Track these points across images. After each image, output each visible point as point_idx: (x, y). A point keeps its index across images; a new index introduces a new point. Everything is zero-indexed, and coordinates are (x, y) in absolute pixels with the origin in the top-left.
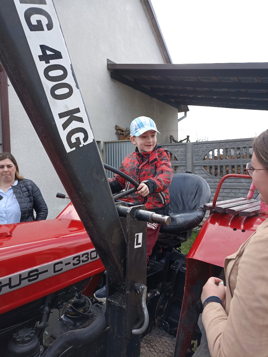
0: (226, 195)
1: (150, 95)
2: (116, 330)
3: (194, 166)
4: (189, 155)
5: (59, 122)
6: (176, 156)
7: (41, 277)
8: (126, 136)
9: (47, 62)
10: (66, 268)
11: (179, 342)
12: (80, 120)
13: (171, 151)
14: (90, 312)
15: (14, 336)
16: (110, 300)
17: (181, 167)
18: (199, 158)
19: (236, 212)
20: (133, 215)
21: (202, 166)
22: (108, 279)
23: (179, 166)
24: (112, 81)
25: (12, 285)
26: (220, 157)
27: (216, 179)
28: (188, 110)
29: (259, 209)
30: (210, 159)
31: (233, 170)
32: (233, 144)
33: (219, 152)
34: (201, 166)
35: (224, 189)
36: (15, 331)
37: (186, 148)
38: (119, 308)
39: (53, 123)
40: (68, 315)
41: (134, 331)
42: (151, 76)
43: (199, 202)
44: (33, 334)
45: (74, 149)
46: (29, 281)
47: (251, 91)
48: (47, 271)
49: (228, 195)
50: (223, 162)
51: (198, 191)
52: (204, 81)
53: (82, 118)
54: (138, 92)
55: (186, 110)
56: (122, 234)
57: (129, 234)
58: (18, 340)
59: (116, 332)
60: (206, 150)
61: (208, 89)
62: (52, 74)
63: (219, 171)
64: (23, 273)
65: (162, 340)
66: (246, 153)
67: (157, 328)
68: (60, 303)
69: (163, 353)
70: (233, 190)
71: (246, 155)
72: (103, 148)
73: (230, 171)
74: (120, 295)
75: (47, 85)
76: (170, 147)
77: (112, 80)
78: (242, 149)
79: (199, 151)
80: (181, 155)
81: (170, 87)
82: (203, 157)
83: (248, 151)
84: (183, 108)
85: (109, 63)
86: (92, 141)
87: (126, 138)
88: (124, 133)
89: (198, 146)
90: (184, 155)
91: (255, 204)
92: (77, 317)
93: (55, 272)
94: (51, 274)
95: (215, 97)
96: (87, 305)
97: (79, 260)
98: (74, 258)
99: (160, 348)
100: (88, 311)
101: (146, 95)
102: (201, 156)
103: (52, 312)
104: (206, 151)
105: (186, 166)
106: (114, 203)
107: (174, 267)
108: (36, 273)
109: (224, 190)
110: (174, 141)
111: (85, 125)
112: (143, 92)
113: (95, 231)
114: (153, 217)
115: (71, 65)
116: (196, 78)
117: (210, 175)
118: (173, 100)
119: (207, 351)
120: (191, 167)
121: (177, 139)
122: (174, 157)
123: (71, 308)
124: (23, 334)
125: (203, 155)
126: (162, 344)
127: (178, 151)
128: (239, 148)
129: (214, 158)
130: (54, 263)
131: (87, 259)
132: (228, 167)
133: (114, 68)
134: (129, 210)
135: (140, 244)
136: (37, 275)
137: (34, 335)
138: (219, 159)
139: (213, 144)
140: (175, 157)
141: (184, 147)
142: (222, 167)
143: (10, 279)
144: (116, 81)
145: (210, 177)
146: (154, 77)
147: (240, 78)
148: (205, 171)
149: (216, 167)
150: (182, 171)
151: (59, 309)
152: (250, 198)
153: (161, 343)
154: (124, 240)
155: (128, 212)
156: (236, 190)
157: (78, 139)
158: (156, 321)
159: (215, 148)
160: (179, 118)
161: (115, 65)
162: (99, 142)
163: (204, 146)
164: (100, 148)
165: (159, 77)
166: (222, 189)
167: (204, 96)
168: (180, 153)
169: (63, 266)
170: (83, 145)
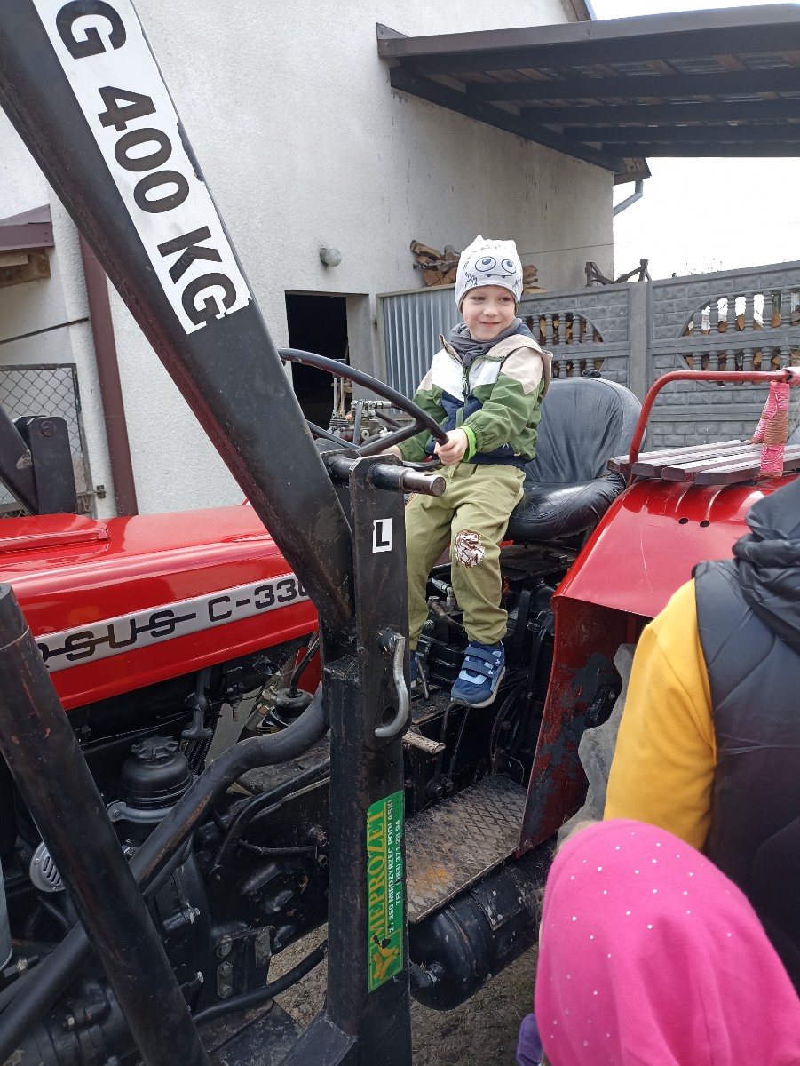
1: (519, 134)
2: (344, 731)
3: (654, 355)
4: (638, 322)
5: (162, 266)
6: (598, 328)
7: (182, 629)
8: (445, 273)
10: (239, 613)
11: (538, 798)
13: (583, 312)
15: (133, 750)
16: (328, 670)
17: (614, 360)
18: (670, 330)
19: (687, 474)
20: (365, 475)
21: (679, 354)
22: (321, 625)
23: (608, 358)
24: (397, 98)
25: (117, 641)
26: (737, 324)
27: (720, 394)
28: (648, 174)
30: (703, 332)
31: (774, 361)
32: (779, 278)
33: (731, 306)
34: (674, 354)
36: (137, 740)
37: (629, 302)
38: (346, 686)
39: (147, 267)
41: (380, 731)
42: (521, 71)
44: (175, 748)
45: (204, 324)
46: (154, 634)
48: (194, 616)
50: (746, 340)
52: (694, 71)
53: (215, 251)
54: (481, 127)
55: (641, 174)
56: (341, 519)
57: (357, 520)
58: (142, 756)
59: (343, 735)
60: (692, 302)
61: (707, 98)
63: (730, 367)
64: (139, 617)
65: (504, 798)
67: (494, 775)
68: (231, 689)
69: (502, 824)
72: (376, 313)
73: (767, 364)
75: (126, 181)
77: (395, 93)
79: (670, 309)
80: (613, 322)
81: (584, 100)
82: (681, 327)
84: (632, 167)
85: (383, 37)
87: (446, 279)
88: (438, 263)
89: (665, 293)
90: (622, 322)
93: (213, 618)
94: (202, 622)
95: (734, 123)
97: (270, 595)
98: (257, 591)
101: (507, 132)
102: (674, 323)
104: (692, 306)
105: (628, 356)
107: (536, 625)
108: (167, 618)
109: (743, 427)
110: (598, 281)
111: (227, 267)
112: (496, 125)
113: (273, 513)
114: (407, 478)
116: (667, 63)
118: (597, 145)
121: (611, 272)
122: (592, 330)
125: (681, 321)
126: (504, 807)
127: (604, 311)
129: (718, 326)
132: (759, 354)
133: (402, 52)
134: (354, 467)
135: (387, 543)
136: (172, 622)
138: (731, 331)
139: (714, 283)
140: (595, 331)
141: (623, 296)
142: (739, 354)
143: (111, 628)
145: (702, 388)
146: (528, 72)
149: (723, 356)
150: (615, 372)
151: (231, 702)
152: (761, 440)
153: (499, 804)
154: (347, 532)
155: (353, 470)
158: (493, 759)
159: (719, 295)
160: (615, 204)
161: (404, 41)
162: (363, 297)
163: (687, 289)
164: (367, 315)
165: (546, 69)
166: (738, 424)
167: (697, 123)
168: (609, 319)
169: (230, 606)
170: (225, 313)
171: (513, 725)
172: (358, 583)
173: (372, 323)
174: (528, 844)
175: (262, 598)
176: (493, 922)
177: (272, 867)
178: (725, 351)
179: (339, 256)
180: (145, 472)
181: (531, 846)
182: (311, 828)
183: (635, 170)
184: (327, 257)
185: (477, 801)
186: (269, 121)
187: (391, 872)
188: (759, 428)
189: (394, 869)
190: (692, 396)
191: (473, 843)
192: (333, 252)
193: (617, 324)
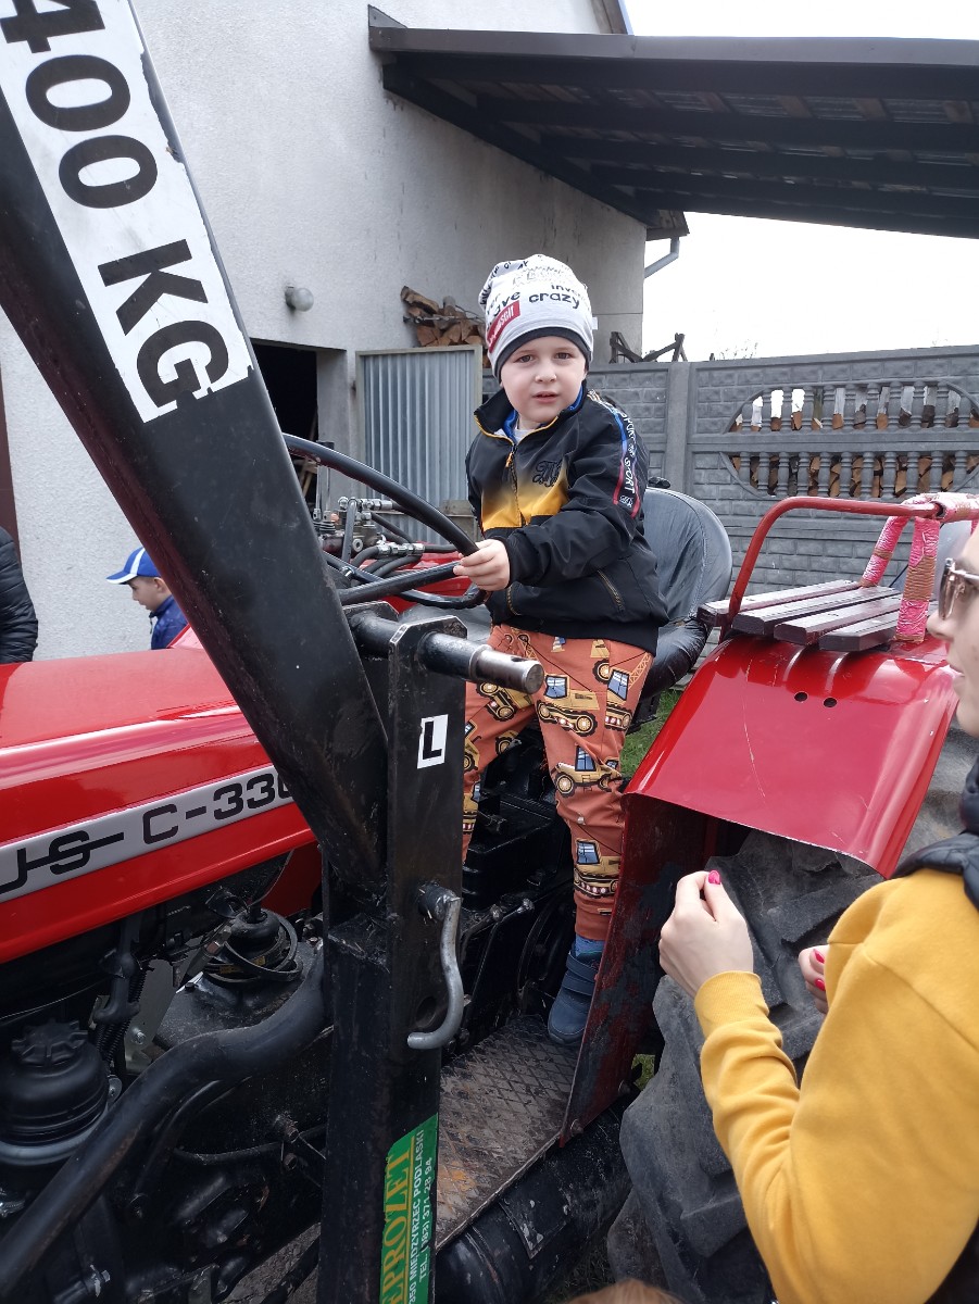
0: (804, 561)
1: (538, 166)
2: (355, 1033)
3: (695, 453)
4: (678, 410)
5: (105, 301)
7: (100, 858)
8: (443, 331)
9: (39, 46)
10: (189, 828)
11: (590, 1063)
12: (193, 290)
14: (292, 965)
15: (14, 1048)
16: (335, 939)
18: (715, 423)
19: (811, 634)
20: (413, 652)
21: (724, 453)
22: (327, 872)
24: (391, 104)
26: (792, 421)
27: (770, 504)
28: (684, 230)
29: (896, 624)
30: (753, 428)
31: (833, 469)
32: (843, 371)
33: (788, 400)
34: (718, 452)
35: (798, 542)
36: (19, 1030)
37: (667, 385)
38: (364, 966)
39: (78, 302)
40: (215, 975)
41: (416, 1039)
42: (545, 87)
43: (688, 596)
44: (81, 1042)
45: (172, 406)
46: (56, 870)
47: (929, 157)
48: (120, 837)
49: (810, 565)
50: (802, 442)
51: (688, 555)
52: (752, 111)
53: (198, 284)
54: (492, 153)
55: (677, 230)
56: (373, 720)
57: (397, 720)
58: (29, 1060)
59: (355, 1039)
60: (742, 391)
61: (763, 146)
62: (64, 95)
63: (783, 472)
64: (32, 845)
65: (536, 1053)
66: (887, 405)
67: (522, 1017)
68: (173, 940)
69: (537, 1093)
70: (828, 544)
71: (887, 414)
72: (354, 375)
73: (824, 474)
74: (370, 922)
75: (46, 146)
76: (609, 377)
77: (389, 98)
78: (873, 392)
79: (715, 397)
80: (647, 409)
81: (619, 133)
82: (727, 420)
83: (895, 401)
84: (668, 222)
85: (376, 24)
86: (245, 375)
87: (445, 339)
88: (436, 318)
89: (711, 377)
90: (659, 409)
91: (888, 603)
92: (245, 981)
93: (148, 838)
94: (134, 845)
95: (790, 181)
96: (280, 941)
97: (236, 799)
98: (218, 794)
99: (528, 1080)
100: (285, 962)
101: (524, 163)
102: (720, 415)
103: (152, 970)
104: (741, 396)
105: (663, 452)
106: (339, 610)
108: (79, 843)
109: (795, 546)
110: (624, 355)
111: (216, 312)
113: (268, 712)
114: (483, 662)
115: (145, 58)
116: (721, 98)
117: (750, 487)
118: (629, 190)
119: (676, 1093)
120: (683, 460)
121: (639, 346)
123: (224, 952)
124: (43, 1042)
125: (727, 413)
126: (537, 1066)
127: (636, 394)
128: (863, 388)
129: (771, 423)
130: (143, 809)
131: (266, 795)
132: (816, 460)
133: (397, 47)
134: (398, 636)
135: (438, 753)
136: (85, 850)
137: (85, 1043)
138: (786, 430)
139: (768, 370)
141: (661, 378)
142: (794, 458)
144: (406, 101)
145: (751, 496)
146: (554, 89)
147: (891, 102)
148: (734, 473)
149: (774, 460)
151: (170, 960)
152: (872, 583)
153: (532, 1063)
154: (380, 737)
155: (395, 641)
156: (840, 546)
157: (185, 368)
158: (521, 994)
159: (775, 386)
160: (647, 263)
161: (401, 32)
162: (341, 353)
163: (736, 376)
164: (343, 376)
165: (576, 89)
166: (789, 541)
167: (747, 175)
168: (643, 405)
169: (177, 820)
170: (209, 390)
171: (548, 948)
172: (394, 814)
173: (349, 387)
174: (576, 1126)
175: (224, 804)
176: (531, 1246)
177: (220, 1181)
178: (778, 453)
179: (311, 299)
180: (39, 567)
181: (580, 1129)
182: (276, 1116)
183: (671, 225)
184: (295, 299)
185: (502, 1057)
186: (225, 114)
187: (414, 1236)
188: (869, 567)
189: (420, 1231)
190: (738, 506)
191: (501, 1126)
192: (303, 293)
193: (653, 412)
